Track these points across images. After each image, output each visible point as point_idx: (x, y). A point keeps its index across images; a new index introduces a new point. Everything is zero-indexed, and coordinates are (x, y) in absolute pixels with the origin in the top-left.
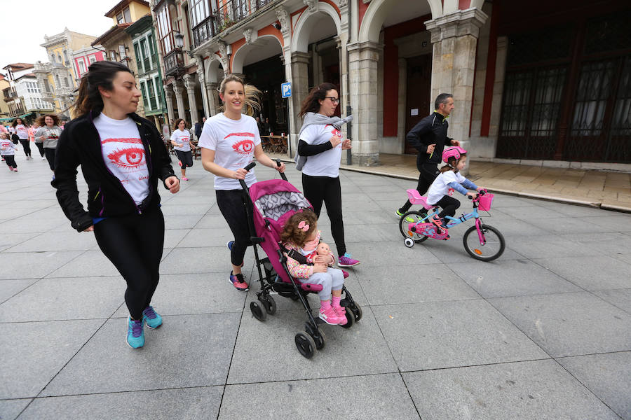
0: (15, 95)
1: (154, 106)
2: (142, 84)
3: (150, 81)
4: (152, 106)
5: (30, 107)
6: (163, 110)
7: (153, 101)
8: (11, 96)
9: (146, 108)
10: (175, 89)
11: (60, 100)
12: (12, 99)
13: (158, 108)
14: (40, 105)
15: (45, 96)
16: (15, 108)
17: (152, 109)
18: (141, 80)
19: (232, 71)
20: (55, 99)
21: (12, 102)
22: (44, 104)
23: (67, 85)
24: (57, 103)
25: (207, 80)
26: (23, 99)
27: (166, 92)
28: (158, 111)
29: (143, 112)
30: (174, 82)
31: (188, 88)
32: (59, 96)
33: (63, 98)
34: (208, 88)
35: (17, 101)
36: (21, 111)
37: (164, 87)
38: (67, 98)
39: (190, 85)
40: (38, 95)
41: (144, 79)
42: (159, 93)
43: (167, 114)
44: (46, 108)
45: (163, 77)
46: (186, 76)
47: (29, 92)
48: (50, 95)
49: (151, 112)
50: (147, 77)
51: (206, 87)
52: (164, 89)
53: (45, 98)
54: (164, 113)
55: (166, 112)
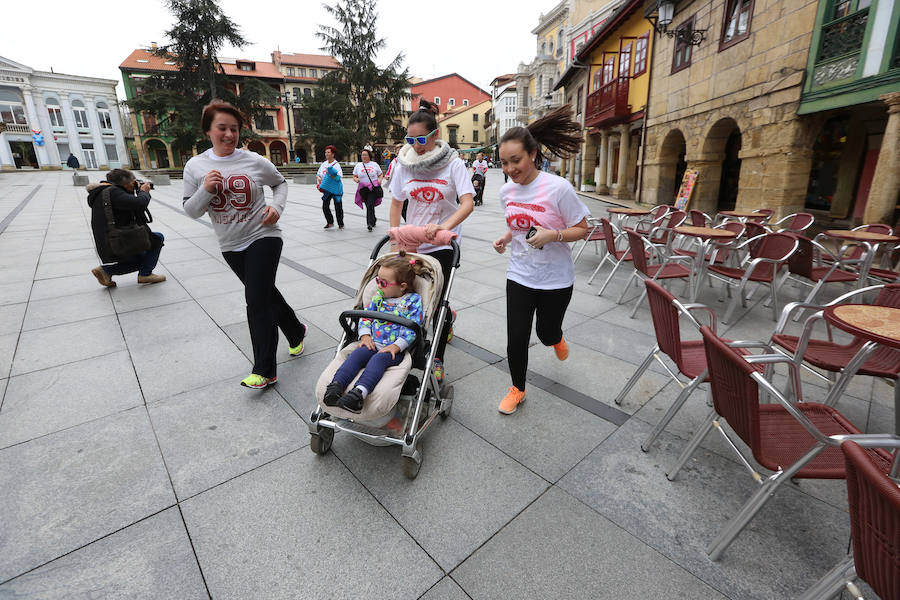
49: (869, 83)
53: (518, 116)
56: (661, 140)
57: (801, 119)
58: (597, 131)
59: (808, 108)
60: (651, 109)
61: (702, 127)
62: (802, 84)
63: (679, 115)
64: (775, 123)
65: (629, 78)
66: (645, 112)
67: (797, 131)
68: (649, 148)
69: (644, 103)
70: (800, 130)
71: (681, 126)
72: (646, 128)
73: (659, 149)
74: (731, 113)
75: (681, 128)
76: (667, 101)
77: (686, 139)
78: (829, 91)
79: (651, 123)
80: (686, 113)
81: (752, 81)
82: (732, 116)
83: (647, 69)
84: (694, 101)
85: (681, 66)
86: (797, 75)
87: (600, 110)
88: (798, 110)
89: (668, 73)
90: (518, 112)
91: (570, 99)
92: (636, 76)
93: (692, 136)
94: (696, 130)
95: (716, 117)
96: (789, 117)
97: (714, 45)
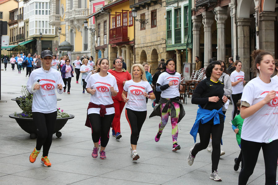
0: (21, 17)
1: (178, 40)
2: (169, 13)
3: (177, 10)
4: (176, 39)
5: (32, 32)
6: (187, 44)
7: (178, 33)
8: (16, 19)
9: (168, 41)
10: (205, 21)
12: (16, 22)
13: (183, 42)
14: (43, 30)
15: (53, 20)
16: (16, 33)
17: (175, 43)
18: (168, 8)
19: (263, 9)
20: (63, 23)
21: (15, 26)
22: (48, 28)
23: (80, 6)
24: (63, 27)
25: (238, 16)
26: (27, 22)
27: (194, 24)
28: (182, 45)
29: (164, 46)
30: (204, 14)
31: (218, 22)
32: (68, 20)
33: (72, 21)
34: (238, 24)
35: (21, 24)
36: (21, 37)
37: (193, 17)
38: (75, 23)
39: (221, 19)
40: (45, 18)
41: (172, 8)
42: (186, 24)
43: (191, 50)
44: (48, 34)
45: (193, 7)
46: (217, 9)
47: (36, 13)
48: (58, 18)
49: (173, 46)
50: (176, 5)
51: (236, 23)
52: (192, 20)
53: (53, 22)
54: (188, 48)
55: (190, 47)
56: (140, 54)
57: (167, 52)
58: (115, 46)
59: (168, 49)
60: (136, 41)
61: (150, 50)
62: (166, 43)
63: (144, 45)
64: (163, 52)
65: (127, 26)
66: (134, 41)
67: (167, 55)
68: (136, 56)
69: (133, 38)
71: (145, 49)
72: (135, 48)
73: (140, 57)
74: (155, 47)
75: (145, 50)
76: (140, 39)
77: (147, 54)
78: (169, 46)
79: (136, 46)
80: (145, 45)
81: (158, 40)
82: (156, 49)
83: (133, 25)
84: (147, 41)
85: (143, 28)
86: (165, 41)
87: (116, 38)
88: (166, 49)
89: (140, 29)
90: (52, 19)
91: (99, 24)
92: (130, 26)
93: (148, 53)
94: (149, 52)
95: (153, 48)
96: (165, 51)
97: (150, 25)
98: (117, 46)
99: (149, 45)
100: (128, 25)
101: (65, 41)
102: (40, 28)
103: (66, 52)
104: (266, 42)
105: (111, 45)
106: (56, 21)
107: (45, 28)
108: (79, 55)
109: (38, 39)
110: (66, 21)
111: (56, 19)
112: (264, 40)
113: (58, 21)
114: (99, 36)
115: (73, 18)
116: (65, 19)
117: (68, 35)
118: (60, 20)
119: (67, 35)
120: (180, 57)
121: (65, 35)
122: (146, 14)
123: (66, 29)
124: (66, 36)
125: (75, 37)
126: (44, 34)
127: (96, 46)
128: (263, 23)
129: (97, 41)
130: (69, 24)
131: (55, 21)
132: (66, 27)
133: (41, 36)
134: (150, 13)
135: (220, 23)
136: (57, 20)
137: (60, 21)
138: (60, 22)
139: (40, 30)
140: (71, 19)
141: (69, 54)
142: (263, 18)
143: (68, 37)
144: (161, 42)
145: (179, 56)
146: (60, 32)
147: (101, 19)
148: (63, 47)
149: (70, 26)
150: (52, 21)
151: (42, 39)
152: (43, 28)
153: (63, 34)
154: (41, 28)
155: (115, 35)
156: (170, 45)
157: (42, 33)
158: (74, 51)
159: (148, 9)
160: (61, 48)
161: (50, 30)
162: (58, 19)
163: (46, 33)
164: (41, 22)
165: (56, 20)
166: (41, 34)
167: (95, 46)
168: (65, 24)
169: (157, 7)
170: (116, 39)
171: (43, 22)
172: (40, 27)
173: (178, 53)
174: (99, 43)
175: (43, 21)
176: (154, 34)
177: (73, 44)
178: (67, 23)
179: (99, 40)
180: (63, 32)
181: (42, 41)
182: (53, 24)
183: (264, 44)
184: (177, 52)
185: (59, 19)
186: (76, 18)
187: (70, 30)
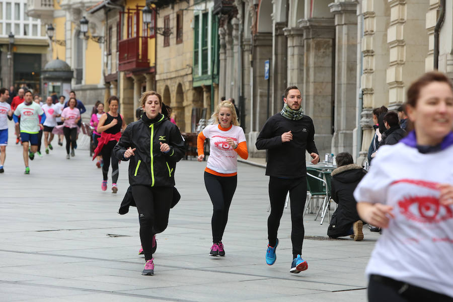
2: (197, 17)
3: (205, 15)
4: (202, 68)
6: (214, 77)
9: (195, 70)
11: (69, 16)
13: (209, 73)
15: (35, 5)
17: (203, 73)
20: (59, 12)
22: (30, 24)
24: (59, 25)
25: (246, 36)
27: (221, 42)
28: (208, 78)
29: (190, 78)
32: (69, 7)
33: (78, 12)
37: (220, 31)
41: (200, 11)
43: (218, 86)
46: (234, 21)
48: (48, 0)
49: (201, 79)
50: (204, 6)
51: (242, 46)
52: (219, 36)
53: (34, 10)
54: (214, 83)
55: (216, 80)
56: (162, 91)
58: (131, 75)
59: (196, 84)
60: (158, 67)
61: (174, 86)
62: (192, 73)
63: (167, 76)
64: (189, 89)
65: (147, 37)
66: (155, 67)
67: (194, 95)
70: (196, 94)
71: (169, 83)
72: (156, 81)
74: (181, 80)
75: (169, 85)
76: (163, 64)
77: (170, 92)
78: (196, 78)
79: (157, 77)
80: (169, 76)
81: (184, 67)
82: (181, 82)
83: (154, 36)
84: (172, 69)
85: (167, 44)
86: (191, 69)
87: (128, 59)
88: (192, 84)
89: (163, 45)
90: (32, 2)
91: (111, 28)
92: (151, 37)
93: (172, 91)
94: (173, 87)
95: (177, 81)
96: (191, 88)
97: (175, 39)
98: (133, 77)
99: (173, 75)
100: (149, 36)
101: (58, 58)
102: (9, 21)
103: (58, 84)
104: (260, 76)
105: (125, 74)
106: (44, 8)
107: (22, 22)
108: (92, 92)
109: (4, 50)
110: (65, 9)
111: (44, 3)
112: (258, 74)
113: (47, 8)
114: (109, 54)
115: (79, 5)
116: (61, 6)
117: (71, 43)
118: (53, 5)
119: (68, 43)
120: (209, 98)
121: (62, 43)
122: (171, 17)
123: (65, 28)
124: (65, 46)
125: (86, 49)
126: (20, 36)
127: (106, 75)
128: (258, 49)
129: (107, 63)
130: (72, 18)
131: (39, 8)
132: (65, 24)
133: (12, 41)
134: (175, 15)
135: (236, 45)
136: (46, 5)
137: (52, 8)
138: (53, 11)
139: (9, 25)
140: (75, 6)
141: (67, 90)
142: (257, 43)
143: (71, 49)
144: (186, 70)
145: (207, 97)
146: (52, 35)
147: (113, 17)
148: (51, 73)
149: (75, 23)
150: (31, 8)
151: (16, 50)
152: (17, 22)
153: (58, 41)
154: (13, 21)
155: (126, 55)
156: (197, 76)
157: (13, 33)
158: (83, 82)
159: (173, 8)
160: (47, 75)
161: (35, 26)
162: (48, 3)
163: (25, 33)
164: (13, 6)
165: (43, 6)
166: (11, 36)
167: (104, 74)
168: (65, 16)
169: (184, 5)
170: (128, 63)
171: (17, 6)
172: (9, 17)
173: (207, 92)
174: (109, 68)
175: (18, 2)
176: (179, 55)
177: (82, 65)
178: (68, 15)
179: (109, 62)
180: (59, 35)
181: (16, 56)
182: (37, 15)
183: (258, 79)
184: (204, 89)
185: (51, 3)
186: (87, 5)
187: (74, 32)
